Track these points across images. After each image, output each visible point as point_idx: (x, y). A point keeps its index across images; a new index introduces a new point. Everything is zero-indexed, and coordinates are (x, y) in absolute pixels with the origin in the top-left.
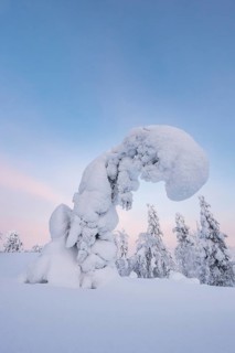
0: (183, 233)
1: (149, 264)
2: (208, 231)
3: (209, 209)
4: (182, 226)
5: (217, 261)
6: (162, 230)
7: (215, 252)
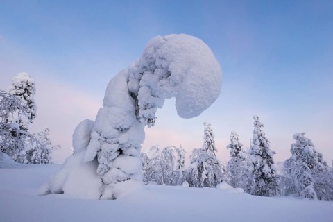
0: (236, 149)
1: (200, 176)
2: (258, 149)
3: (262, 128)
4: (235, 143)
5: (263, 174)
6: (216, 146)
7: (263, 166)
